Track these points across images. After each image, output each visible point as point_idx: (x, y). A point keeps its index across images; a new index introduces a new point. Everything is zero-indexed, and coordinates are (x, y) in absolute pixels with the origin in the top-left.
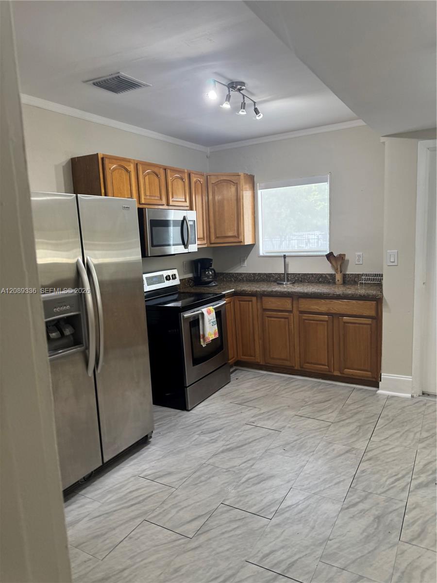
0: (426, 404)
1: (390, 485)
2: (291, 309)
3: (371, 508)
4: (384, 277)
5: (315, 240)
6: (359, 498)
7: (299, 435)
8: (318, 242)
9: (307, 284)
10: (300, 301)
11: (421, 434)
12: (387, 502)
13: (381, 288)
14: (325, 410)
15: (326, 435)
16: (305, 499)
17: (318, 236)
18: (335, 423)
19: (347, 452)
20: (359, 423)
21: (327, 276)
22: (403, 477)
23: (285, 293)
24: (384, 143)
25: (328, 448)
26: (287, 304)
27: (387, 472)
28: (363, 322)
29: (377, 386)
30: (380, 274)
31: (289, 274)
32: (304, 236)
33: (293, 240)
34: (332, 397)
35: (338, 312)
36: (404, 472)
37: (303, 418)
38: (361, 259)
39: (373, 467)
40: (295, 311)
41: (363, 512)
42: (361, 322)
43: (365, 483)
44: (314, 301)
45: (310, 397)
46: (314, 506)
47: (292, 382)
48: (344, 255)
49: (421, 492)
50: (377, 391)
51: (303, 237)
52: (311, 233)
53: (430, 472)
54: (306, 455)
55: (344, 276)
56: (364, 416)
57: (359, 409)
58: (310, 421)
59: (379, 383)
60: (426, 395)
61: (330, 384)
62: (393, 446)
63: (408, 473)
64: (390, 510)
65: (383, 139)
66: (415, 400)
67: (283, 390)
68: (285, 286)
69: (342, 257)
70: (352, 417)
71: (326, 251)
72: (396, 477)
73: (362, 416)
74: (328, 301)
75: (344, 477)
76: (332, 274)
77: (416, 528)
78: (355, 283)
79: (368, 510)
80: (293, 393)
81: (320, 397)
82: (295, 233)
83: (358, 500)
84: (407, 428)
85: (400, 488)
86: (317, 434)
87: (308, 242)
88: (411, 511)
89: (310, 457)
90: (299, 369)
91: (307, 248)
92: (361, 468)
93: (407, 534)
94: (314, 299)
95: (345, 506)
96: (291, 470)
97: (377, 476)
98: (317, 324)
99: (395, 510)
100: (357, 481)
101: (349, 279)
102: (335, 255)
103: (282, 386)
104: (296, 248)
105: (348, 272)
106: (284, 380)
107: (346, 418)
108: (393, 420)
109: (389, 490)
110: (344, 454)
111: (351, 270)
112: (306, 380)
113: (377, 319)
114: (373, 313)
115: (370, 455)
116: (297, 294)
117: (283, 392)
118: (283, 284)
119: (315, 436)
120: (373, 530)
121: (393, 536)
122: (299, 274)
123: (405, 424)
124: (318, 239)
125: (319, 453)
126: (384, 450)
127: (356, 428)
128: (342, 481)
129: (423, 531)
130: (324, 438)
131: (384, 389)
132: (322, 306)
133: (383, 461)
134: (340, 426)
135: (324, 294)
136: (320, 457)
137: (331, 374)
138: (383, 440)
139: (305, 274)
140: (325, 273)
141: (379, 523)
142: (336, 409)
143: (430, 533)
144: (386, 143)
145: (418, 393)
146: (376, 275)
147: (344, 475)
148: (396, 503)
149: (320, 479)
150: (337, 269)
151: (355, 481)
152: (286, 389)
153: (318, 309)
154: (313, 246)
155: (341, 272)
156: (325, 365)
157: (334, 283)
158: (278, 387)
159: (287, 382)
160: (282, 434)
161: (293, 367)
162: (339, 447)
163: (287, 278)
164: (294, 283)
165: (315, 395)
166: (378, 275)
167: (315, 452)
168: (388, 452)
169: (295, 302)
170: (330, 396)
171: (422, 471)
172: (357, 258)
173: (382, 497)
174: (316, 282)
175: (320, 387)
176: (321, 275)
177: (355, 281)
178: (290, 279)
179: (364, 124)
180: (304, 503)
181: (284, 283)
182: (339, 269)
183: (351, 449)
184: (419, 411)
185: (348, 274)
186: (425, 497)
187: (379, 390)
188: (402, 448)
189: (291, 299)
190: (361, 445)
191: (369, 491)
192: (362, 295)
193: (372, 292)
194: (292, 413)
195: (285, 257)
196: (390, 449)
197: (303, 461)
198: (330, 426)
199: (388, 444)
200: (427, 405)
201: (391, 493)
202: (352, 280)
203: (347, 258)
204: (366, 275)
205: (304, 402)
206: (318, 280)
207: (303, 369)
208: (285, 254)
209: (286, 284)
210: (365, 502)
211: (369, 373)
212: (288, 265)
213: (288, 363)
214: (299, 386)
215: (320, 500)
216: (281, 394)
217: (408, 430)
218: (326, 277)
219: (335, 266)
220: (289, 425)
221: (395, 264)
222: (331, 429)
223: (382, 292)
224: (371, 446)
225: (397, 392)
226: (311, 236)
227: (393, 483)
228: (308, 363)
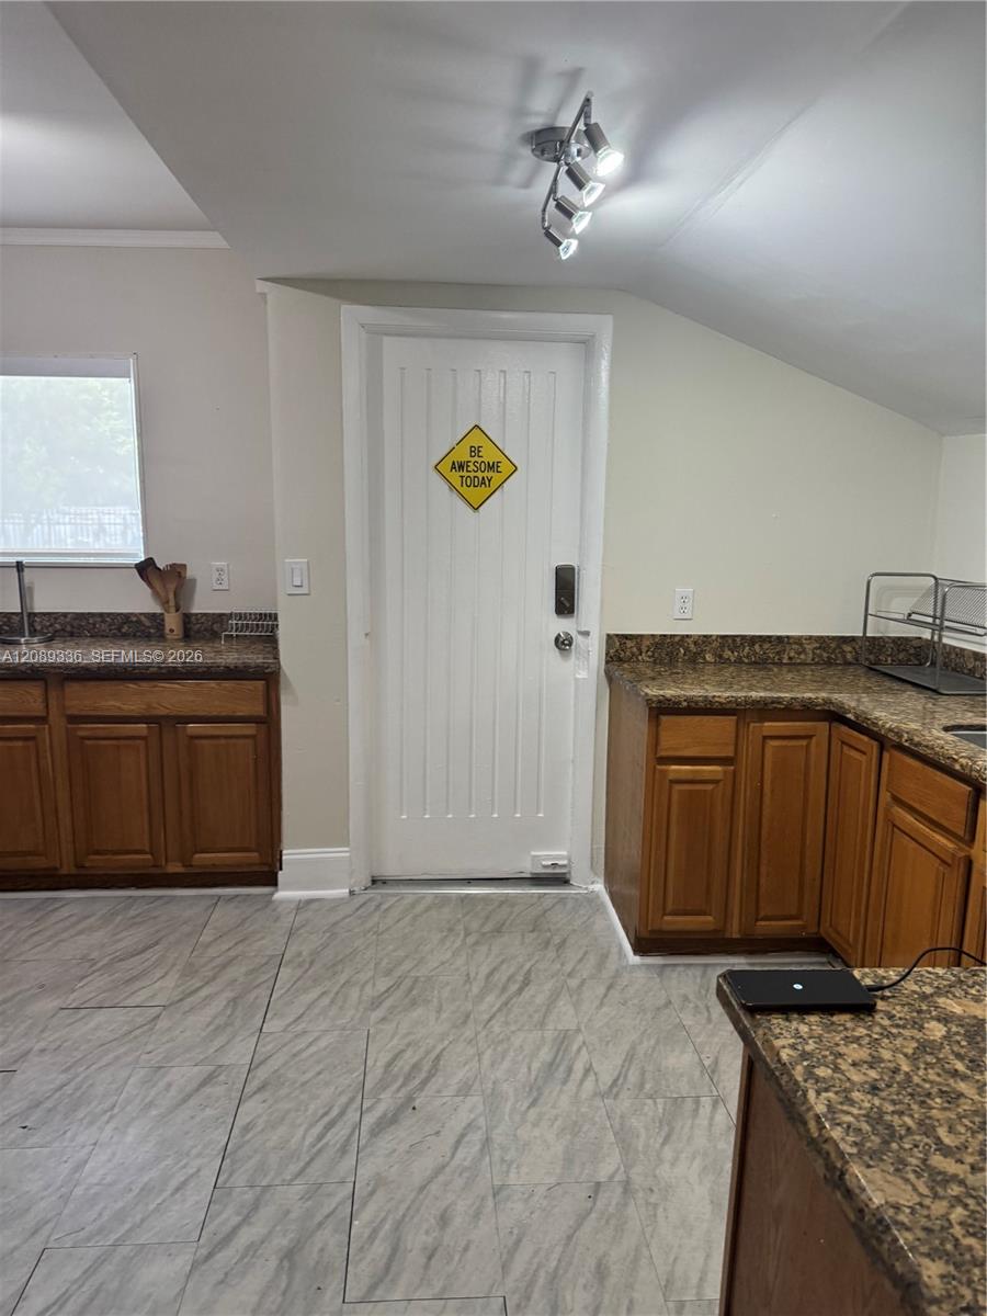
0: (380, 904)
1: (314, 1146)
2: (44, 714)
3: (270, 1232)
4: (281, 621)
5: (118, 527)
6: (238, 1214)
7: (69, 1068)
8: (124, 534)
9: (87, 641)
10: (67, 690)
11: (374, 985)
12: (308, 1200)
13: (276, 648)
14: (144, 973)
15: (149, 1048)
16: (85, 1273)
17: (124, 519)
18: (171, 1005)
19: (204, 1084)
20: (232, 990)
21: (143, 618)
22: (342, 1113)
23: (23, 669)
24: (264, 295)
25: (153, 1086)
26: (30, 698)
27: (306, 1110)
28: (238, 732)
29: (272, 881)
30: (270, 614)
31: (35, 614)
32: (90, 517)
33: (59, 524)
34: (163, 933)
35: (174, 713)
36: (344, 1099)
37: (83, 1012)
38: (225, 577)
39: (270, 1107)
40: (56, 718)
41: (252, 1249)
42: (229, 733)
43: (253, 1162)
44: (109, 687)
45: (103, 946)
46: (115, 1284)
47: (51, 911)
48: (184, 566)
49: (385, 1143)
50: (272, 894)
51: (87, 519)
52: (106, 509)
53: (401, 1080)
54: (91, 1123)
55: (187, 619)
56: (243, 970)
57: (232, 953)
58: (101, 1017)
59: (276, 874)
60: (379, 883)
61: (160, 898)
62: (316, 1034)
63: (352, 1100)
64: (319, 1218)
65: (261, 287)
66: (358, 901)
67: (25, 941)
68: (24, 647)
69: (177, 571)
70: (214, 978)
71: (135, 555)
72: (326, 1119)
73: (237, 971)
74: (145, 685)
75: (198, 1162)
76: (154, 615)
77: (380, 1249)
78: (215, 636)
79: (262, 1242)
80: (56, 944)
81: (131, 939)
82: (66, 509)
83: (236, 1220)
84: (343, 978)
85: (338, 1146)
86: (123, 1050)
87: (101, 530)
88: (364, 1204)
89: (101, 1129)
90: (74, 871)
91: (98, 547)
92: (241, 1121)
93: (362, 1272)
94: (106, 683)
95: (204, 1251)
96: (46, 1189)
97: (282, 1130)
98: (118, 747)
99: (328, 1216)
100: (233, 1162)
101: (198, 626)
102: (161, 565)
103: (22, 929)
104: (70, 546)
105: (195, 610)
106: (31, 910)
107: (198, 985)
108: (312, 963)
109: (312, 1160)
110: (197, 1090)
111: (203, 604)
112: (94, 898)
113: (268, 723)
114: (258, 709)
115: (262, 1074)
116: (58, 671)
117: (27, 946)
118: (18, 643)
119: (117, 1058)
120: (280, 1299)
121: (329, 1294)
122: (65, 615)
123: (340, 967)
124: (125, 525)
125: (129, 1108)
126: (294, 1051)
127: (226, 1007)
128: (192, 1176)
129: (395, 1250)
130: (143, 1057)
131: (289, 887)
132: (130, 700)
133: (294, 1082)
134: (184, 1013)
135: (135, 668)
136: (133, 1119)
137: (159, 871)
138: (289, 1025)
139: (83, 614)
140: (137, 611)
141: (292, 1268)
142: (174, 965)
143: (411, 1251)
144: (268, 297)
145: (364, 883)
146: (262, 616)
147: (199, 1155)
148: (329, 1195)
149: (131, 1190)
150: (168, 602)
151: (227, 1161)
152: (34, 934)
153: (119, 708)
154: (113, 543)
155: (177, 610)
156: (145, 853)
157: (161, 637)
158: (13, 932)
159: (38, 916)
160: (18, 1078)
161: (56, 869)
162: (183, 1074)
163: (31, 625)
164: (51, 639)
165: (118, 937)
166: (265, 615)
167: (116, 1110)
168: (304, 1055)
169: (53, 694)
170: (157, 931)
171: (383, 1085)
172: (216, 575)
173: (298, 1188)
174: (114, 636)
175: (132, 913)
176: (126, 617)
177: (212, 629)
178: (38, 628)
179: (223, 244)
180: (84, 1289)
181: (23, 640)
182: (172, 603)
183: (214, 1072)
184: (369, 925)
185: (197, 614)
186: (395, 1150)
187: (277, 891)
188: (336, 1033)
189: (41, 683)
190: (239, 1053)
191: (263, 1184)
192: (232, 666)
193: (254, 658)
194: (49, 1004)
195: (19, 566)
196: (310, 1044)
197: (83, 1147)
198: (158, 1016)
199: (305, 1032)
200: (384, 907)
201: (315, 1172)
202: (206, 630)
203: (189, 573)
204: (240, 616)
205: (88, 964)
206: (119, 629)
207: (84, 872)
208: (20, 559)
209: (27, 643)
210: (252, 1220)
211: (256, 854)
212: (31, 589)
213: (40, 863)
214: (74, 919)
215: (132, 1258)
216: (21, 954)
217: (347, 982)
218: (139, 622)
219: (163, 594)
220: (42, 1044)
221: (304, 590)
222: (163, 1024)
223: (276, 657)
224: (263, 1050)
225: (317, 889)
226: (107, 517)
227: (320, 1137)
228: (97, 853)
